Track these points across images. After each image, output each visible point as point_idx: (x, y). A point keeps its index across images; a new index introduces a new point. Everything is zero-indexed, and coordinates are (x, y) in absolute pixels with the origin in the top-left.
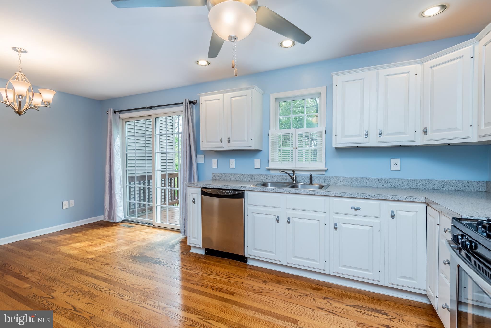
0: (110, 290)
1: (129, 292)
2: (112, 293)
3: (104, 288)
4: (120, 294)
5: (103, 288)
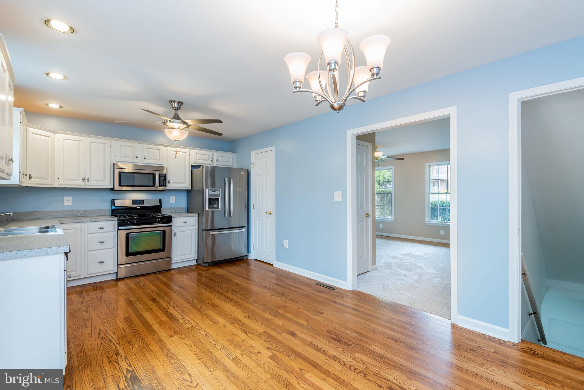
0: (215, 344)
1: (199, 338)
2: (213, 341)
3: (219, 349)
4: (207, 338)
5: (221, 348)
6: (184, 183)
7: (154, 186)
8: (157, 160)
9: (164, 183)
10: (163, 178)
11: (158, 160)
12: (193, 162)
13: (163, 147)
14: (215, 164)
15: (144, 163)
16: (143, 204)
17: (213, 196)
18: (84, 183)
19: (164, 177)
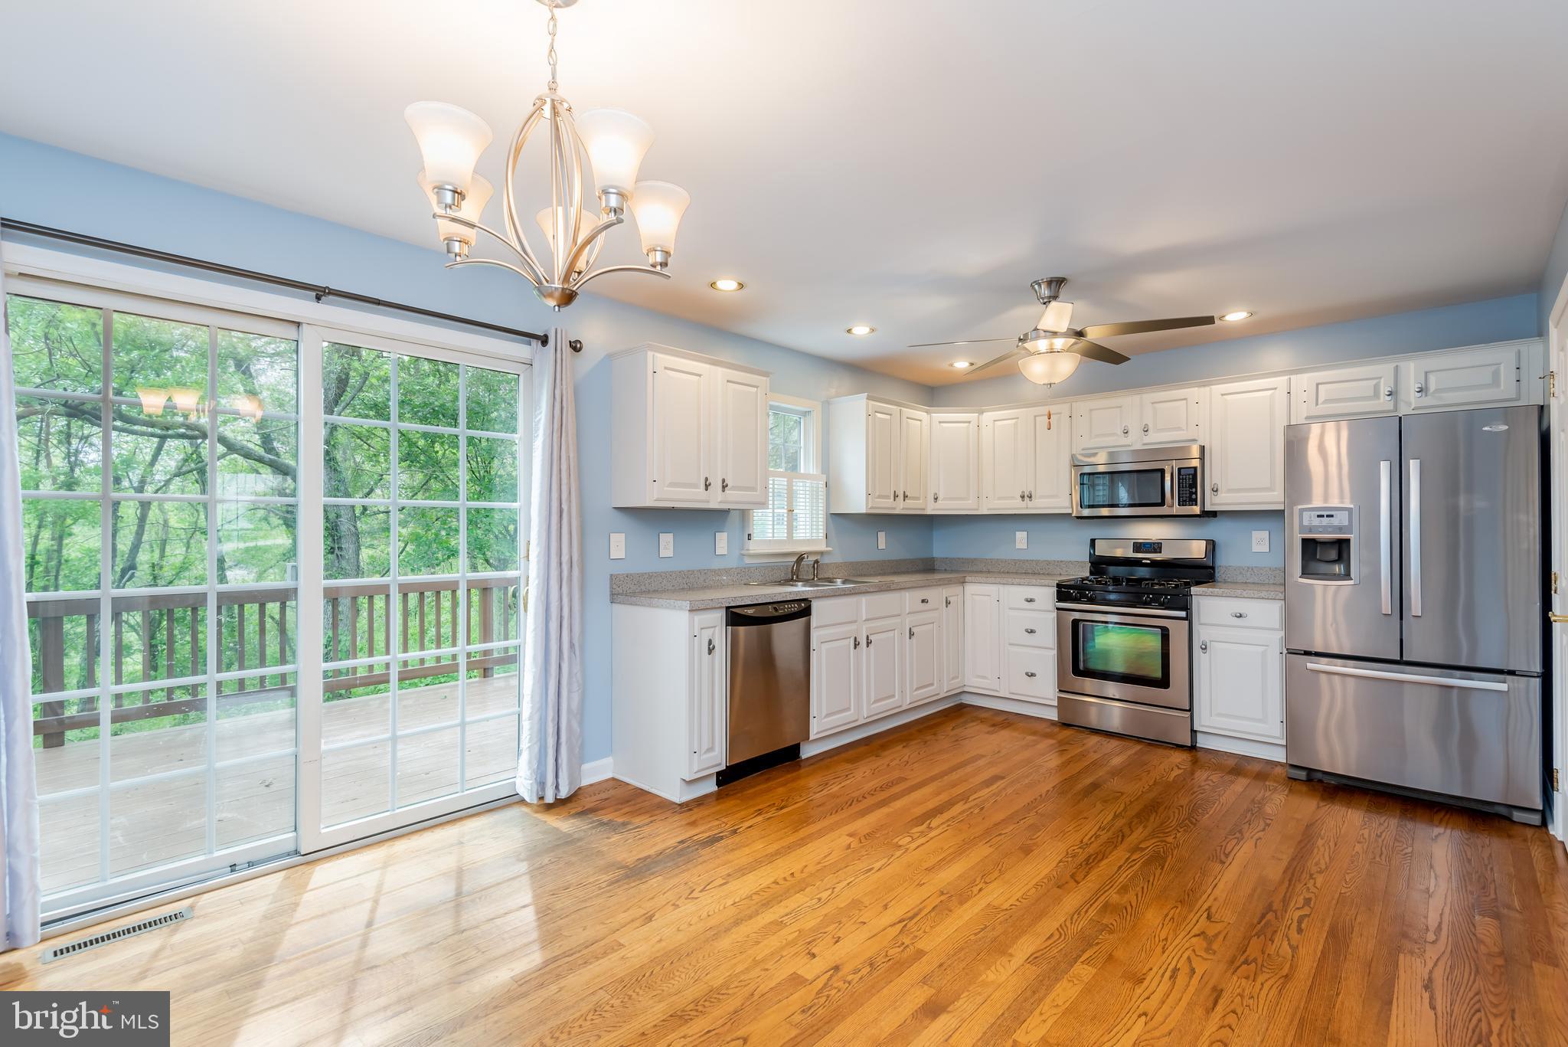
6: (1270, 489)
7: (1162, 504)
8: (1179, 429)
9: (1191, 493)
11: (1183, 430)
12: (1305, 415)
13: (1196, 388)
14: (1410, 404)
15: (1144, 444)
16: (1160, 552)
17: (1321, 533)
18: (1023, 504)
19: (1191, 476)
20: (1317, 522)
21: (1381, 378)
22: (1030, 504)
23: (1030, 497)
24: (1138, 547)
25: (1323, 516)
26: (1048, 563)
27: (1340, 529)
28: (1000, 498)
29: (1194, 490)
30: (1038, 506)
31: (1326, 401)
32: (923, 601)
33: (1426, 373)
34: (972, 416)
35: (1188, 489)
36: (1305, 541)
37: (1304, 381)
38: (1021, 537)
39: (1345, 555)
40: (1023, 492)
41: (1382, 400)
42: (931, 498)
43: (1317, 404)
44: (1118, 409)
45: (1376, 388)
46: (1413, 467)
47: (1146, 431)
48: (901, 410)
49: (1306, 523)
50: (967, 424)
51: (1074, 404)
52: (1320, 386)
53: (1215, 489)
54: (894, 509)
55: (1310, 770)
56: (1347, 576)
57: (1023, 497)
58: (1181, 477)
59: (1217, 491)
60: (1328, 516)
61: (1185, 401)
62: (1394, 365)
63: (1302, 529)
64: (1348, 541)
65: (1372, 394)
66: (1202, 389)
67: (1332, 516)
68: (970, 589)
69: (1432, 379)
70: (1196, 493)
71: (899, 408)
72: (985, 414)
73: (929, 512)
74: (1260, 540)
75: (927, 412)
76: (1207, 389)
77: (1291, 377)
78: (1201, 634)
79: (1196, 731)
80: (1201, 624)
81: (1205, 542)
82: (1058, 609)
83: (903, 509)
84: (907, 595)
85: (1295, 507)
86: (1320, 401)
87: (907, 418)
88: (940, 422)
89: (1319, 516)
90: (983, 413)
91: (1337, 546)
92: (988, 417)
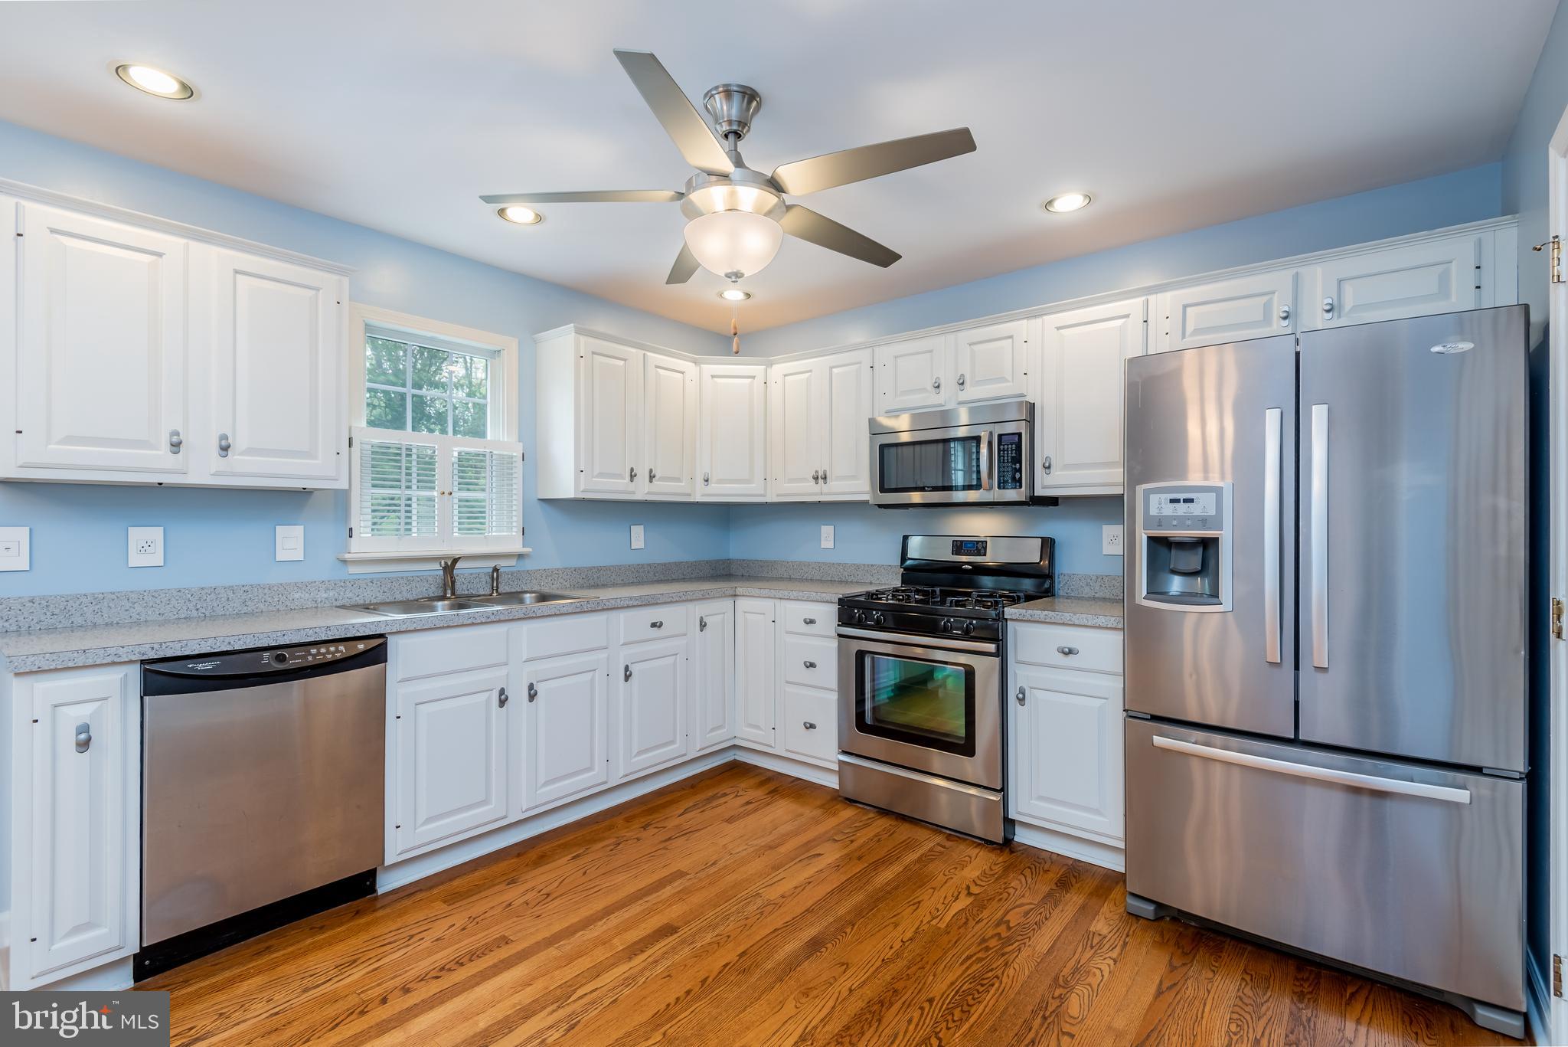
8: (1003, 380)
10: (1012, 450)
11: (1008, 381)
16: (985, 555)
20: (1169, 510)
21: (1274, 293)
22: (825, 488)
23: (825, 478)
24: (959, 547)
25: (1177, 501)
26: (858, 567)
27: (1204, 522)
28: (791, 481)
29: (1018, 466)
30: (835, 491)
31: (1197, 331)
32: (654, 625)
33: (1340, 281)
34: (758, 370)
35: (1010, 464)
36: (1152, 540)
37: (1165, 303)
38: (827, 532)
39: (1212, 563)
40: (817, 472)
41: (1275, 326)
42: (700, 480)
43: (1184, 336)
44: (928, 355)
45: (1267, 308)
46: (1318, 418)
47: (962, 384)
48: (644, 354)
49: (1153, 512)
50: (750, 380)
51: (877, 349)
52: (1189, 310)
53: (1047, 465)
54: (634, 493)
55: (1160, 906)
56: (1214, 595)
57: (816, 478)
58: (1002, 447)
59: (1049, 467)
60: (1186, 501)
61: (1010, 340)
62: (1294, 271)
63: (1149, 521)
64: (1214, 541)
65: (1262, 319)
66: (1033, 321)
67: (1191, 501)
68: (743, 604)
69: (1348, 289)
70: (1020, 470)
71: (644, 352)
72: (774, 367)
73: (699, 499)
74: (1111, 538)
75: (695, 363)
76: (1039, 321)
77: (1149, 297)
78: (1018, 676)
79: (1013, 822)
80: (1018, 662)
81: (1040, 540)
82: (840, 636)
83: (648, 493)
84: (622, 619)
85: (1137, 487)
86: (1188, 332)
87: (657, 367)
88: (713, 377)
89: (1173, 501)
90: (772, 365)
91: (1200, 550)
92: (778, 369)
